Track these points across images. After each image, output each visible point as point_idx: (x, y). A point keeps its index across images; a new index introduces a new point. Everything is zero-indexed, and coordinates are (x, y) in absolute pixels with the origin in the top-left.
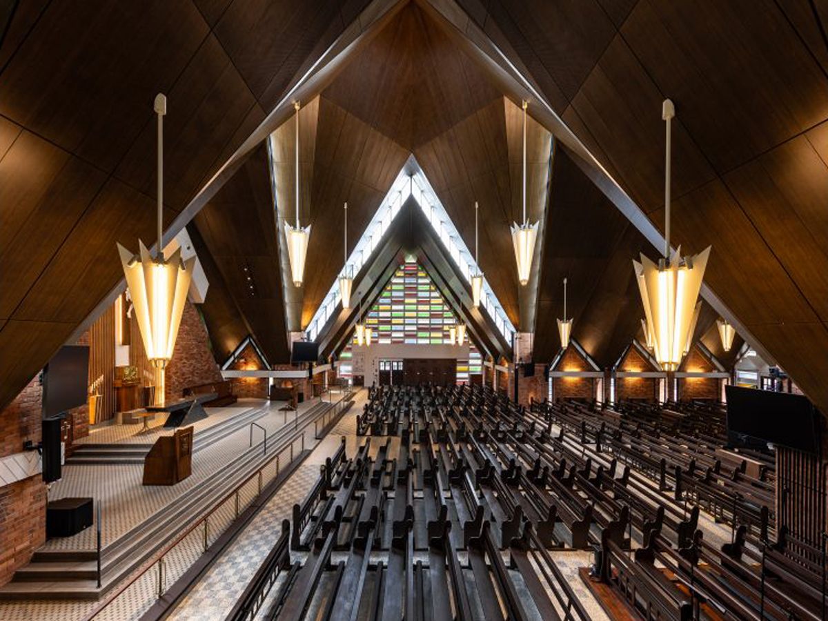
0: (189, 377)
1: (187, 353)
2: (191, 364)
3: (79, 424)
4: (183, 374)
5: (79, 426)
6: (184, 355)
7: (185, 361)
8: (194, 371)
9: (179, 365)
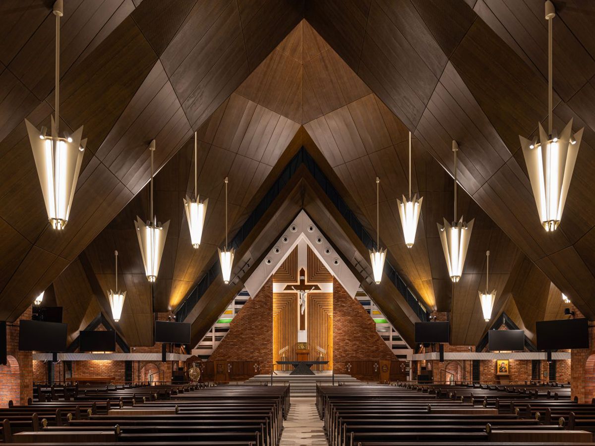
0: (353, 354)
1: (350, 336)
2: (355, 344)
3: (267, 367)
4: (346, 351)
5: (268, 368)
6: (346, 337)
7: (348, 341)
8: (358, 350)
9: (341, 344)
